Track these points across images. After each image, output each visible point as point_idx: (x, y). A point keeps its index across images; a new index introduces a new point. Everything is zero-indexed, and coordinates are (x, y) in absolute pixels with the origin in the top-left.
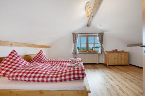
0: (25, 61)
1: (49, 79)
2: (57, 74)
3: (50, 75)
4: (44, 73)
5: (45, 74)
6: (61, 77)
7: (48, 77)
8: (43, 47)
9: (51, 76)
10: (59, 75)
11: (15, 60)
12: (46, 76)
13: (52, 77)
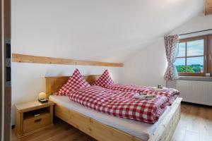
0: (87, 83)
1: (101, 108)
2: (113, 105)
3: (103, 103)
4: (98, 99)
5: (99, 101)
6: (115, 109)
7: (100, 106)
8: (111, 65)
9: (104, 105)
10: (114, 107)
11: (77, 80)
12: (99, 103)
13: (105, 107)
